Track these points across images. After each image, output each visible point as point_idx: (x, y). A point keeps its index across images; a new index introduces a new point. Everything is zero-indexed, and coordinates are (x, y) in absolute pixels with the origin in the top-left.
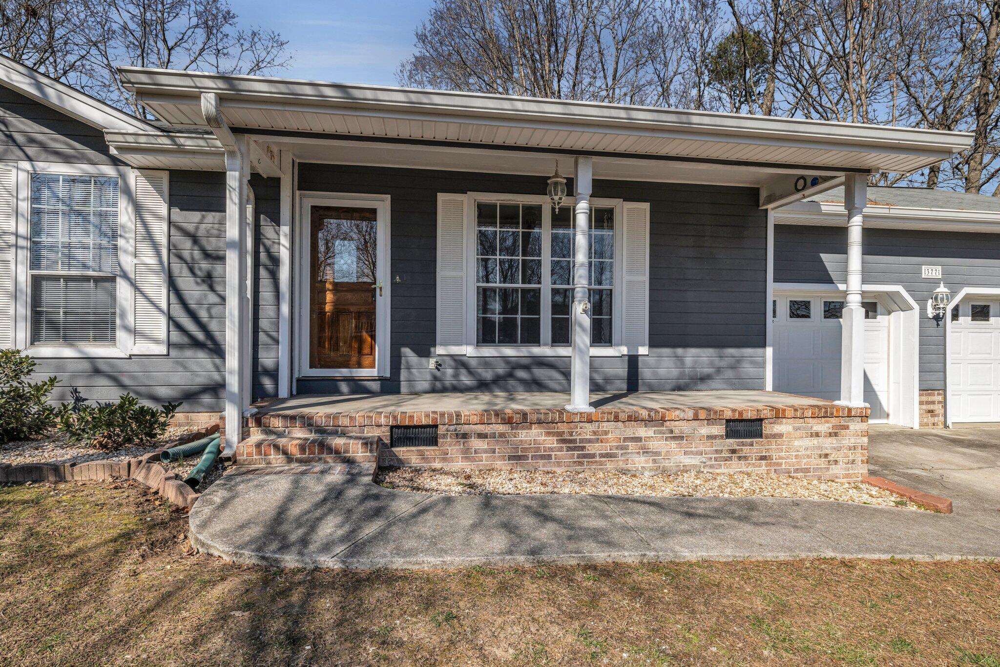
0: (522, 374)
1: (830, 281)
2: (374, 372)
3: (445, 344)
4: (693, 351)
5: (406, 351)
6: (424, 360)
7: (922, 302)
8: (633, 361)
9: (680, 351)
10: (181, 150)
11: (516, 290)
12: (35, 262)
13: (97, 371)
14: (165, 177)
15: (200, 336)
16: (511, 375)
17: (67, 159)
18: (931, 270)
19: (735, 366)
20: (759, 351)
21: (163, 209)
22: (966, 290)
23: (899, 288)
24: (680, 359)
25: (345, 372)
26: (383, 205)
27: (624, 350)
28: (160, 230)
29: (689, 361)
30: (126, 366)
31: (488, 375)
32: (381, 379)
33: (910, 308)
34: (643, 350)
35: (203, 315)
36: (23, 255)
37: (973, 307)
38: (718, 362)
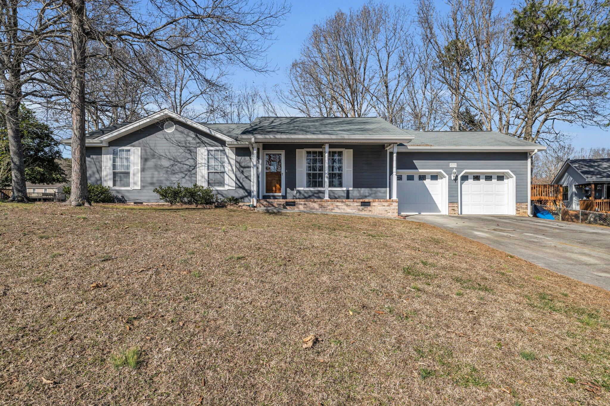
0: (316, 195)
1: (417, 169)
2: (280, 194)
3: (298, 187)
4: (363, 189)
5: (288, 189)
6: (292, 192)
7: (450, 175)
8: (348, 192)
9: (359, 189)
10: (238, 144)
11: (316, 173)
12: (208, 169)
13: (218, 193)
14: (235, 149)
15: (241, 185)
16: (313, 195)
17: (212, 146)
18: (453, 165)
19: (376, 193)
20: (384, 189)
21: (234, 156)
22: (465, 171)
23: (441, 171)
24: (359, 192)
25: (271, 194)
26: (283, 153)
27: (345, 189)
28: (233, 162)
29: (362, 192)
30: (225, 192)
31: (306, 195)
32: (282, 196)
33: (445, 177)
34: (351, 189)
35: (241, 181)
36: (206, 168)
37: (474, 176)
38: (370, 192)
